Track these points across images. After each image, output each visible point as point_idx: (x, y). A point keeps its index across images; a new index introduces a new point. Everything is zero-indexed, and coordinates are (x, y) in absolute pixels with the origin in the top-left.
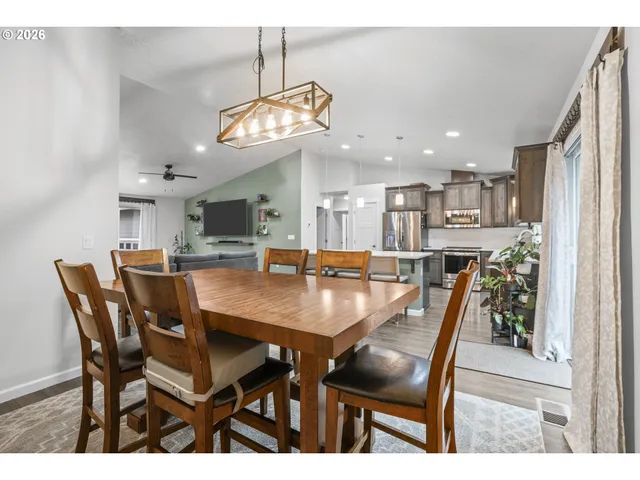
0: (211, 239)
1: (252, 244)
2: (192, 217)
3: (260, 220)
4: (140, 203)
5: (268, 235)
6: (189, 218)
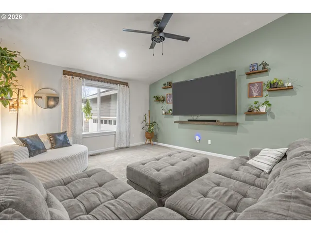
1: (238, 124)
2: (158, 99)
3: (250, 95)
4: (117, 84)
5: (266, 113)
6: (155, 99)
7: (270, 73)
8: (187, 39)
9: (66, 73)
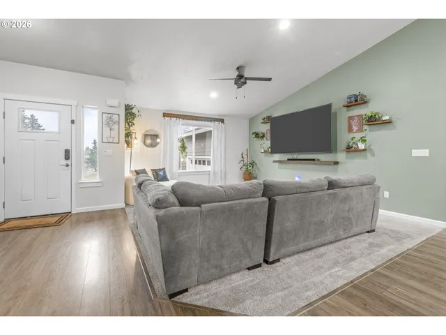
0: (277, 157)
1: (336, 163)
2: (257, 135)
3: (350, 130)
4: (211, 121)
5: (365, 150)
6: (254, 136)
7: (370, 105)
8: (270, 79)
9: (165, 115)
